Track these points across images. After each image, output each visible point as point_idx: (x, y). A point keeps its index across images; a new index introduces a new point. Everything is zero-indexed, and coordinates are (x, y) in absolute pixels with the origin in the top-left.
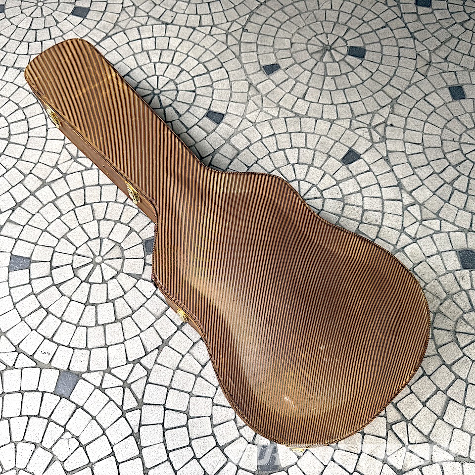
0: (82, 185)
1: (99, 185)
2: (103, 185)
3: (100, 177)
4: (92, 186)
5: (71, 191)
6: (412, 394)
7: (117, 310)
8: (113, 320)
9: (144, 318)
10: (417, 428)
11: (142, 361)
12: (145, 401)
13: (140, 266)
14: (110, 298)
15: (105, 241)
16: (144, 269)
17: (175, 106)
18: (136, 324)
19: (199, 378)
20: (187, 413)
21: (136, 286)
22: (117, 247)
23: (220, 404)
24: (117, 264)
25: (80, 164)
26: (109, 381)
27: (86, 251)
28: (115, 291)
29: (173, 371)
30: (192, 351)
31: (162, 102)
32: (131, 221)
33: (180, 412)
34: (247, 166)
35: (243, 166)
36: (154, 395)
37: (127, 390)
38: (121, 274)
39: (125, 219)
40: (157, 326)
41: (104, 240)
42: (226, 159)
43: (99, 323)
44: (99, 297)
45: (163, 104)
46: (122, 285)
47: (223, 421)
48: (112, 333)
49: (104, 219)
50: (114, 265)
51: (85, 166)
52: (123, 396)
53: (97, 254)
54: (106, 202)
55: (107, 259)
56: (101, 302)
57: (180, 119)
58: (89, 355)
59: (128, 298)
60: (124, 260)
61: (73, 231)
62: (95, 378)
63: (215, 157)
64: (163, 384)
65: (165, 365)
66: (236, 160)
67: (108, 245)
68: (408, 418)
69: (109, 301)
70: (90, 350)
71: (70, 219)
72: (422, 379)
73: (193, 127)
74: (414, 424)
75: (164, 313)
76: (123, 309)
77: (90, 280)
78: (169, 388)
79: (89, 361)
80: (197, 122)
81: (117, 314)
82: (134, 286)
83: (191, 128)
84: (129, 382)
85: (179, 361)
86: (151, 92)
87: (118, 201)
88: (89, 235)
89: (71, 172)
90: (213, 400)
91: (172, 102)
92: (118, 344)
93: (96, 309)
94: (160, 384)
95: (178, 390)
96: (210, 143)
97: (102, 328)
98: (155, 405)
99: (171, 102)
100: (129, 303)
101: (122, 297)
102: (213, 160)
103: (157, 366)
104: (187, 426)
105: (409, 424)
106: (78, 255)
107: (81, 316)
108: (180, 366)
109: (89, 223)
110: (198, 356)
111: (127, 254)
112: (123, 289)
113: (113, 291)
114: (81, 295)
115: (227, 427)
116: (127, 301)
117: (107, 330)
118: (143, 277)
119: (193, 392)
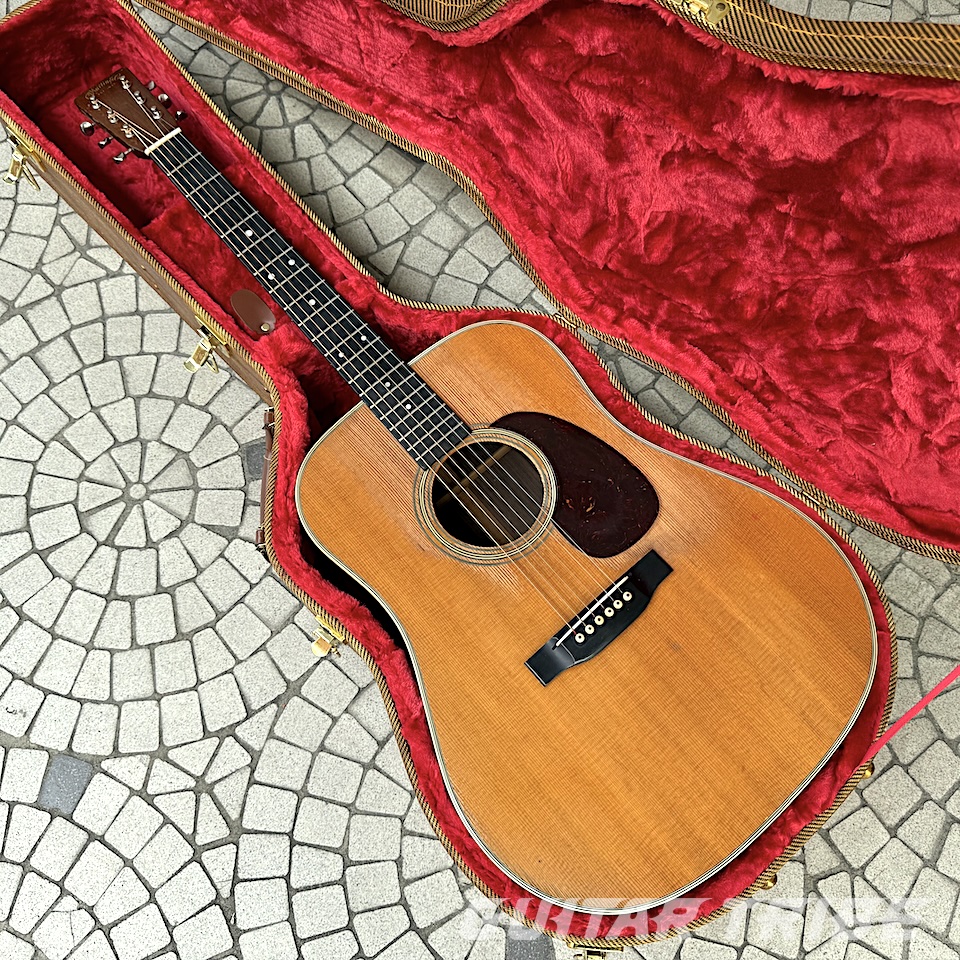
0: (98, 314)
1: (137, 312)
2: (148, 312)
3: (140, 294)
4: (122, 315)
5: (73, 327)
6: (866, 808)
7: (180, 612)
8: (172, 634)
9: (244, 630)
10: (875, 888)
11: (239, 731)
12: (247, 824)
13: (236, 509)
14: (165, 582)
15: (153, 447)
16: (243, 513)
17: (317, 122)
18: (225, 643)
19: (371, 771)
20: (342, 852)
21: (226, 554)
22: (181, 462)
23: (420, 831)
24: (182, 503)
25: (95, 262)
26: (164, 778)
27: (108, 471)
28: (175, 567)
29: (310, 755)
30: (355, 709)
31: (287, 112)
32: (212, 399)
33: (327, 849)
34: (486, 266)
35: (477, 268)
36: (267, 810)
37: (205, 798)
38: (190, 525)
39: (198, 396)
40: (274, 649)
41: (149, 445)
42: (437, 249)
43: (140, 641)
44: (139, 583)
45: (289, 116)
46: (192, 552)
47: (426, 872)
48: (170, 666)
49: (150, 394)
50: (172, 506)
51: (105, 268)
52: (196, 813)
53: (133, 478)
54: (155, 354)
55: (155, 491)
56: (143, 593)
57: (329, 152)
58: (116, 716)
59: (206, 585)
60: (197, 493)
61: (77, 424)
62: (131, 771)
63: (412, 245)
64: (289, 786)
65: (293, 741)
66: (461, 252)
67: (157, 457)
68: (855, 866)
69: (160, 590)
70: (119, 705)
71: (69, 394)
72: (888, 773)
73: (359, 170)
74: (868, 877)
75: (290, 620)
76: (195, 610)
77: (118, 541)
78: (302, 794)
79: (118, 731)
80: (368, 159)
81: (182, 621)
82: (221, 555)
83: (354, 174)
84: (209, 780)
85: (325, 732)
86: (261, 87)
87: (182, 351)
88: (114, 433)
89: (74, 283)
90: (402, 822)
91: (311, 111)
92: (183, 691)
93: (133, 608)
94: (280, 785)
95: (322, 799)
96: (400, 211)
97: (145, 654)
98: (270, 833)
99: (309, 112)
100: (209, 595)
101: (193, 580)
102: (407, 252)
103: (273, 743)
104: (342, 882)
105: (857, 878)
106: (91, 481)
107: (98, 625)
108: (327, 742)
109: (116, 405)
110: (370, 721)
111: (203, 478)
112: (194, 561)
113: (171, 566)
114: (97, 577)
115: (436, 885)
116: (204, 589)
117: (157, 658)
118: (242, 533)
119: (357, 804)
